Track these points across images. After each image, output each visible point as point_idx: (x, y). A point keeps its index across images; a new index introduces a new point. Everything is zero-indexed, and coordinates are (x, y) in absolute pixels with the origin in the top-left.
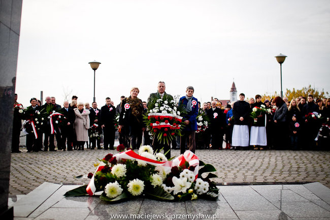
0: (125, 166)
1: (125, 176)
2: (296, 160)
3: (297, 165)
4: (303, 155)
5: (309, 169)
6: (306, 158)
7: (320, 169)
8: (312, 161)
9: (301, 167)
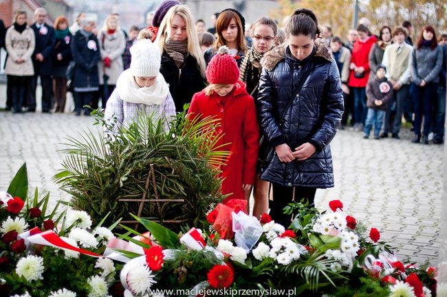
0: (41, 259)
1: (42, 278)
2: (371, 174)
3: (369, 191)
4: (386, 157)
5: (390, 204)
6: (392, 166)
7: (412, 206)
8: (401, 179)
9: (375, 196)
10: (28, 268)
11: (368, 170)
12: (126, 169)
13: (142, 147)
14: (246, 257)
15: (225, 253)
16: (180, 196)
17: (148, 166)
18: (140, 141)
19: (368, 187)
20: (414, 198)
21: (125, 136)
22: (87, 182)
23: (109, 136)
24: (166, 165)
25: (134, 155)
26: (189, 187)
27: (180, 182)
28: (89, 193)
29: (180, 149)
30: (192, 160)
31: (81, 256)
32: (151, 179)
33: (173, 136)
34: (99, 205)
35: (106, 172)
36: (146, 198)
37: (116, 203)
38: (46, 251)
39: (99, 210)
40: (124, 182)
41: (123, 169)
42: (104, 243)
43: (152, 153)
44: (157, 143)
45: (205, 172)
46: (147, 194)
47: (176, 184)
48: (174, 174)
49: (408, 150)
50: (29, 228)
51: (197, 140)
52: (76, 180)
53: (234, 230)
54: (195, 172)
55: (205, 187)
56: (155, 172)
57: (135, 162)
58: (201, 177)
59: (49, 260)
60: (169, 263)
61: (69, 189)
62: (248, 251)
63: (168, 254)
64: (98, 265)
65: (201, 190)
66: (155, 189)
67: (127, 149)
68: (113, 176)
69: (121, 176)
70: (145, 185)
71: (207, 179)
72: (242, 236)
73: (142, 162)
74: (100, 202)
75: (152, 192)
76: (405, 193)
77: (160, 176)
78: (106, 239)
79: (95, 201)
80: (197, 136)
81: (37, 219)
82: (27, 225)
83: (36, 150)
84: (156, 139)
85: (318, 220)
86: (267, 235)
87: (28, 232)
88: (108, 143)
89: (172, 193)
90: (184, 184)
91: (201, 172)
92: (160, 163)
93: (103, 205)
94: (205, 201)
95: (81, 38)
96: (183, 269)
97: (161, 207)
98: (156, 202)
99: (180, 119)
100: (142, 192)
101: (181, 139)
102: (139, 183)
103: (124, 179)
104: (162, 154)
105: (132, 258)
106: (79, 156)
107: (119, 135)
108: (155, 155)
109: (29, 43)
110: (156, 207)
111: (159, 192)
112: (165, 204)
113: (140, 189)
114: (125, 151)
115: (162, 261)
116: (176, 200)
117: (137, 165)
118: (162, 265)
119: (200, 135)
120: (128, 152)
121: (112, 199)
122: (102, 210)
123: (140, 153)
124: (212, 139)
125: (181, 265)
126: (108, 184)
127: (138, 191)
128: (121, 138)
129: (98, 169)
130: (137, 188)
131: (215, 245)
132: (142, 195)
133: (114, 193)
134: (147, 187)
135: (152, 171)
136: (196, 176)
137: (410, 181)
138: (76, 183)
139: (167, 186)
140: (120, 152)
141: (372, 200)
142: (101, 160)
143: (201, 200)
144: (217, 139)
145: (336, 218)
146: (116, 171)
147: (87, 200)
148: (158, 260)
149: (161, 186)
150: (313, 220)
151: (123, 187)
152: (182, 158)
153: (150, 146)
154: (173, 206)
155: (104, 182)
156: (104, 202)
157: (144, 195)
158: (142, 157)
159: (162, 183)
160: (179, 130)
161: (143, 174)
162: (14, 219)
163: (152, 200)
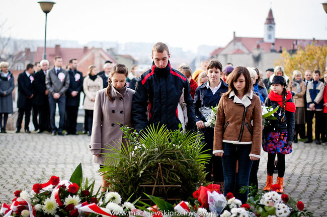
12: (144, 166)
13: (154, 152)
15: (201, 216)
16: (179, 183)
17: (157, 164)
18: (153, 148)
21: (144, 145)
22: (120, 174)
24: (169, 164)
25: (149, 157)
26: (183, 177)
27: (178, 174)
28: (121, 181)
29: (178, 153)
30: (186, 160)
32: (159, 172)
33: (174, 145)
34: (127, 189)
35: (131, 168)
36: (157, 185)
37: (138, 188)
38: (91, 216)
39: (127, 192)
40: (142, 174)
41: (142, 166)
42: (129, 212)
43: (160, 156)
44: (163, 149)
45: (194, 168)
46: (157, 182)
47: (176, 177)
48: (174, 169)
50: (81, 202)
51: (189, 147)
52: (113, 174)
53: (209, 202)
54: (187, 168)
55: (193, 177)
56: (162, 168)
57: (150, 161)
58: (191, 171)
62: (218, 215)
65: (191, 179)
66: (162, 179)
67: (144, 153)
68: (136, 170)
69: (140, 170)
70: (156, 176)
71: (195, 172)
72: (214, 206)
74: (128, 187)
75: (161, 181)
77: (165, 170)
78: (130, 210)
79: (125, 187)
80: (189, 145)
81: (87, 197)
82: (80, 200)
84: (162, 147)
85: (263, 197)
86: (230, 206)
87: (81, 205)
89: (172, 181)
90: (180, 175)
91: (191, 168)
92: (165, 162)
93: (129, 189)
94: (194, 187)
97: (166, 190)
98: (163, 187)
99: (178, 134)
100: (154, 181)
101: (178, 147)
102: (153, 175)
103: (141, 172)
104: (166, 156)
108: (162, 157)
109: (99, 87)
110: (163, 190)
111: (165, 181)
112: (169, 188)
113: (153, 179)
114: (143, 155)
116: (175, 186)
117: (150, 163)
119: (191, 144)
120: (145, 155)
121: (135, 185)
122: (129, 192)
123: (152, 156)
124: (199, 146)
126: (132, 176)
127: (151, 181)
128: (141, 146)
129: (126, 166)
130: (151, 178)
131: (196, 211)
133: (136, 181)
134: (157, 177)
135: (160, 167)
136: (188, 170)
138: (113, 176)
139: (170, 176)
140: (140, 155)
142: (128, 161)
143: (191, 185)
144: (202, 146)
145: (274, 195)
146: (138, 167)
147: (120, 186)
149: (166, 177)
150: (260, 197)
151: (141, 178)
152: (179, 159)
153: (159, 152)
154: (174, 189)
155: (130, 175)
156: (130, 187)
157: (155, 183)
158: (154, 159)
159: (166, 175)
160: (178, 142)
161: (155, 169)
162: (72, 197)
163: (160, 186)
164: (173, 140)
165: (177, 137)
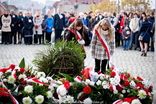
0: (32, 86)
1: (33, 92)
2: (126, 61)
3: (126, 67)
4: (131, 56)
5: (133, 71)
6: (133, 59)
7: (141, 71)
8: (136, 63)
9: (128, 68)
10: (28, 89)
11: (125, 60)
13: (60, 52)
14: (94, 85)
15: (88, 83)
16: (72, 67)
17: (62, 58)
18: (59, 50)
19: (126, 65)
20: (141, 69)
21: (54, 48)
22: (43, 63)
23: (49, 48)
24: (68, 57)
26: (75, 64)
27: (72, 62)
28: (44, 66)
29: (72, 52)
30: (76, 55)
31: (44, 85)
32: (63, 62)
33: (69, 48)
34: (47, 70)
35: (49, 60)
36: (61, 68)
37: (52, 69)
38: (33, 84)
39: (47, 72)
40: (55, 63)
41: (54, 59)
42: (50, 82)
44: (65, 50)
45: (79, 59)
46: (62, 66)
47: (71, 63)
48: (70, 60)
49: (138, 53)
50: (27, 77)
52: (39, 63)
53: (90, 76)
54: (76, 59)
55: (80, 64)
57: (58, 56)
58: (78, 61)
59: (35, 87)
60: (72, 87)
61: (37, 65)
62: (95, 83)
63: (71, 84)
64: (49, 88)
65: (79, 65)
66: (64, 65)
67: (55, 52)
68: (51, 61)
70: (61, 63)
71: (80, 61)
72: (93, 78)
73: (60, 56)
74: (47, 69)
75: (63, 66)
76: (138, 67)
77: (66, 61)
78: (50, 80)
79: (46, 69)
80: (77, 48)
81: (28, 74)
82: (26, 76)
83: (15, 56)
84: (64, 49)
86: (100, 77)
87: (27, 78)
88: (49, 51)
89: (69, 66)
90: (73, 63)
91: (78, 59)
92: (66, 57)
93: (48, 70)
94: (80, 68)
95: (27, 19)
96: (76, 88)
98: (64, 69)
99: (71, 43)
100: (60, 66)
101: (72, 49)
102: (60, 63)
103: (55, 62)
104: (66, 54)
105: (60, 85)
106: (40, 55)
107: (52, 48)
108: (64, 54)
109: (9, 21)
110: (65, 70)
111: (66, 66)
112: (67, 69)
113: (59, 65)
114: (55, 53)
115: (69, 86)
116: (71, 68)
117: (59, 57)
118: (69, 87)
119: (78, 47)
120: (56, 53)
121: (51, 68)
122: (48, 72)
123: (59, 54)
124: (81, 49)
125: (75, 87)
126: (50, 64)
129: (46, 59)
130: (59, 64)
131: (85, 81)
132: (60, 67)
133: (52, 66)
134: (62, 64)
135: (63, 59)
137: (139, 63)
138: (39, 64)
139: (68, 64)
140: (53, 53)
141: (128, 70)
142: (47, 56)
143: (78, 68)
146: (52, 59)
147: (43, 69)
148: (68, 85)
149: (66, 64)
151: (54, 64)
152: (73, 55)
153: (62, 51)
154: (70, 70)
155: (48, 63)
156: (48, 69)
157: (61, 67)
158: (60, 55)
159: (66, 63)
160: (71, 46)
161: (61, 60)
162: (22, 75)
163: (63, 68)
164: (69, 46)
165: (71, 44)
